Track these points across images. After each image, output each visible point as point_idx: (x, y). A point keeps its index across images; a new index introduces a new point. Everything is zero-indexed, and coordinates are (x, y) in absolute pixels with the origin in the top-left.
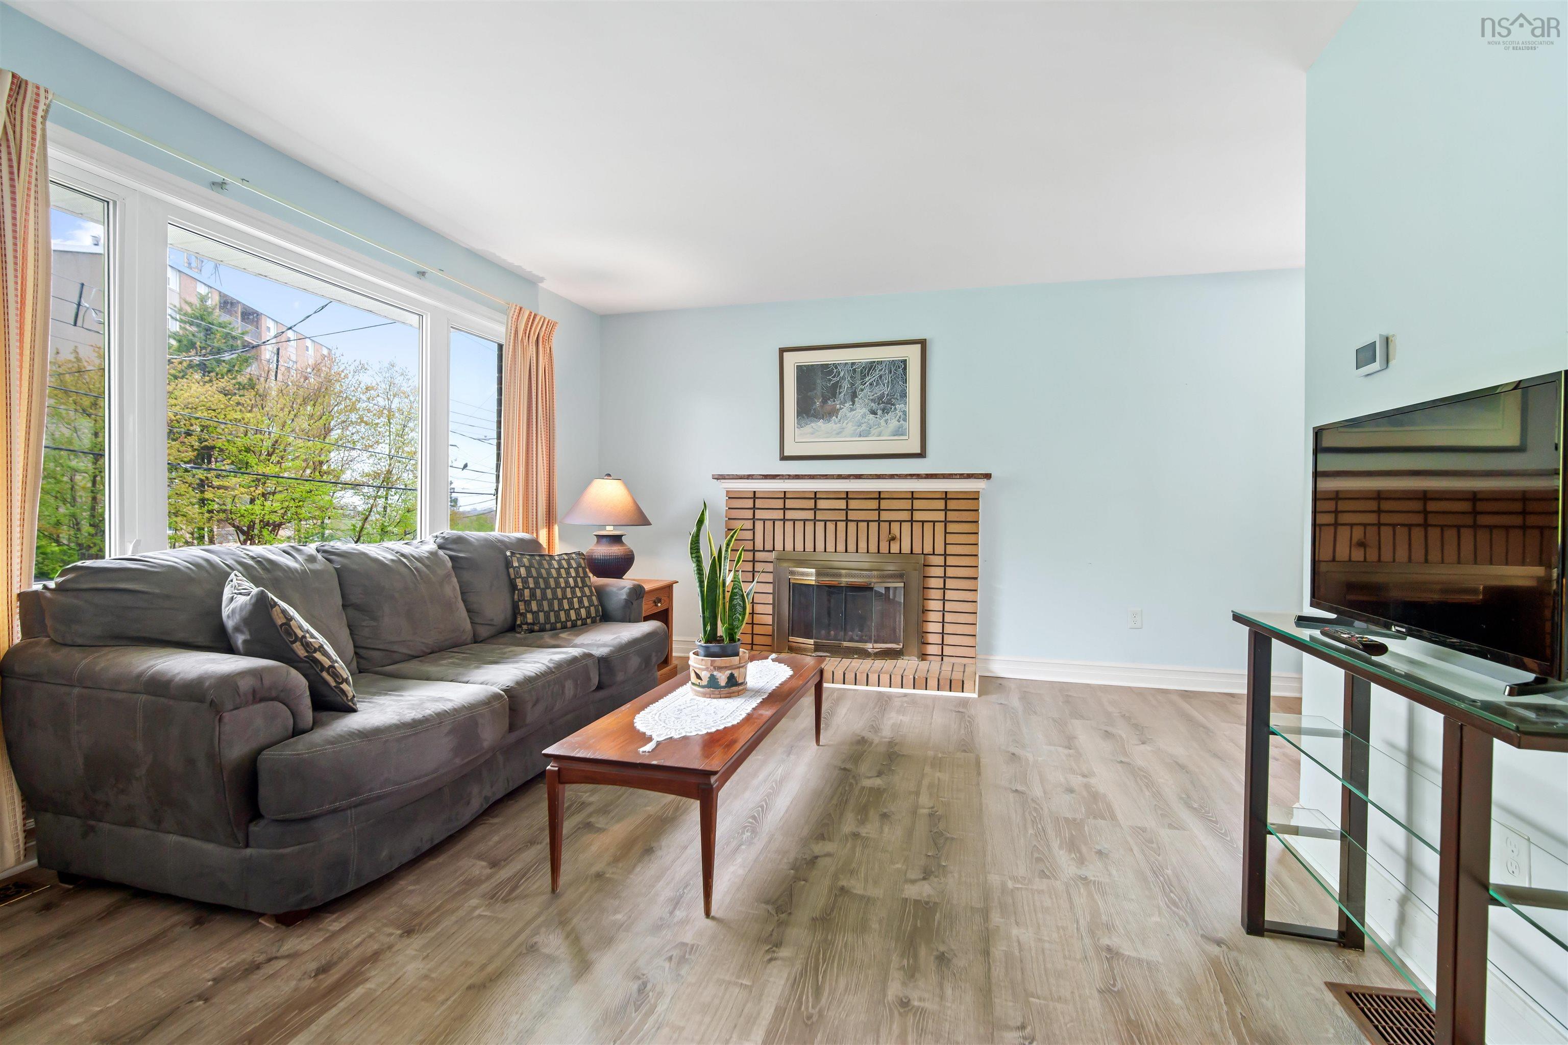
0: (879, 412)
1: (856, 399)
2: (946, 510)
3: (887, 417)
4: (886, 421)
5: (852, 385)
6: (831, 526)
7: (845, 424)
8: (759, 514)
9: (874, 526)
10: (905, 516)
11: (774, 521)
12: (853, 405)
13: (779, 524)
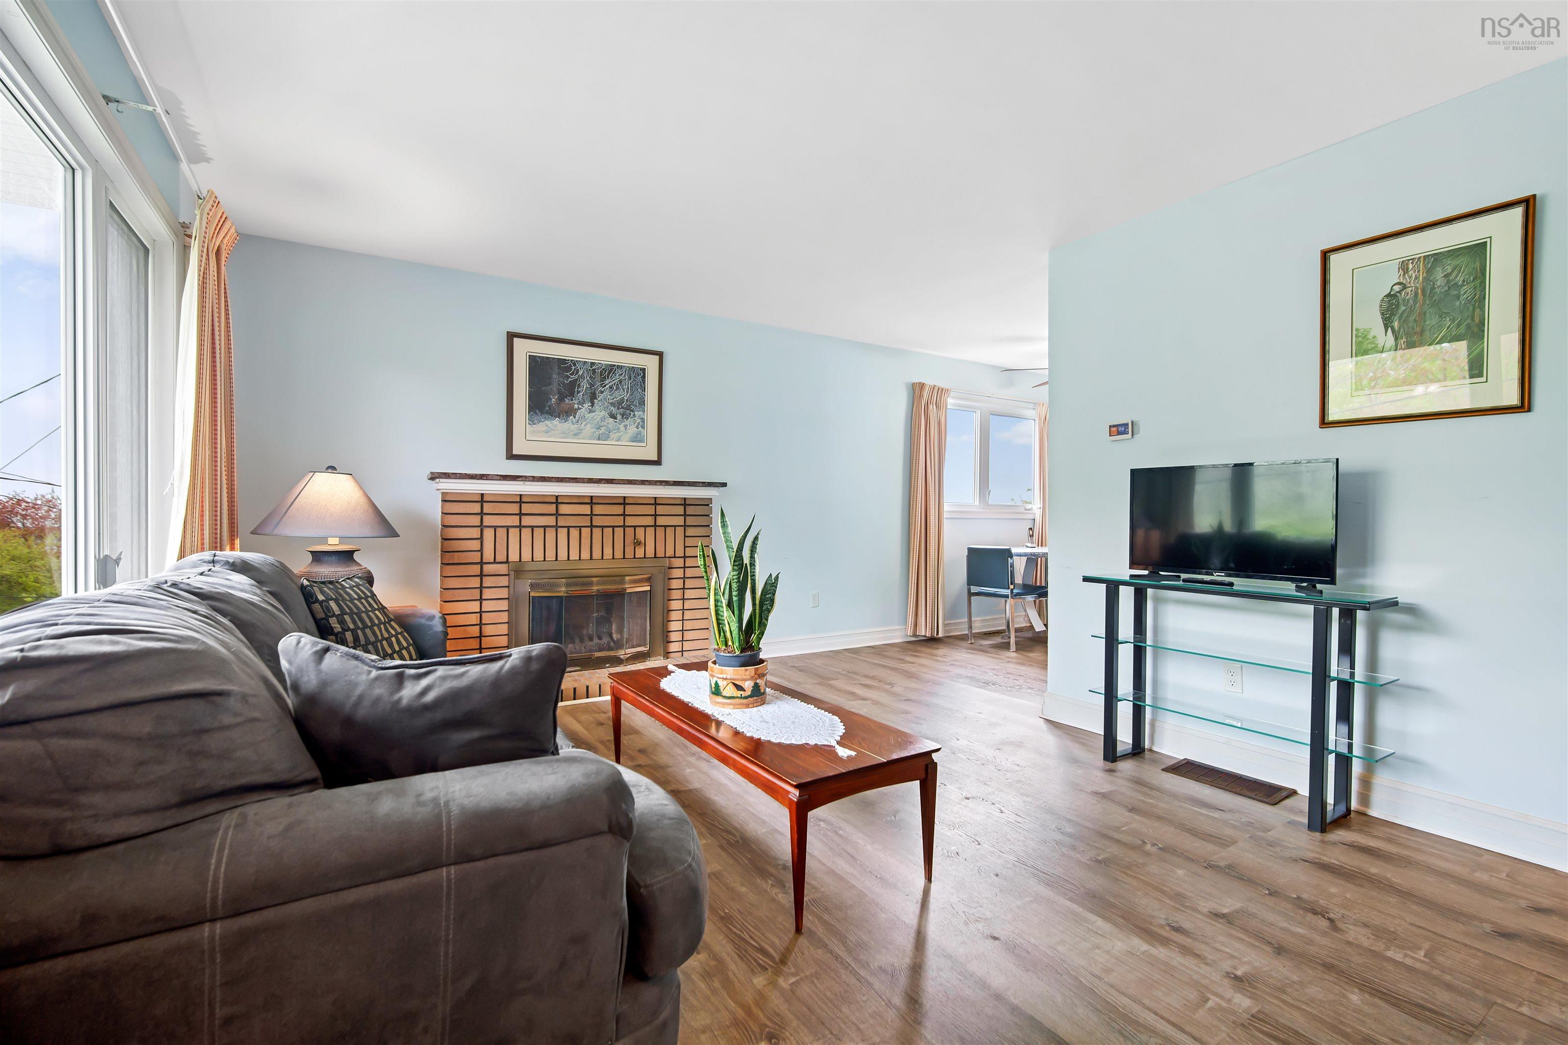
0: (619, 417)
1: (596, 401)
2: (685, 515)
3: (627, 422)
4: (626, 426)
5: (592, 385)
6: (574, 533)
7: (583, 425)
8: (488, 520)
9: (619, 532)
10: (649, 521)
11: (508, 528)
12: (592, 406)
13: (514, 532)
